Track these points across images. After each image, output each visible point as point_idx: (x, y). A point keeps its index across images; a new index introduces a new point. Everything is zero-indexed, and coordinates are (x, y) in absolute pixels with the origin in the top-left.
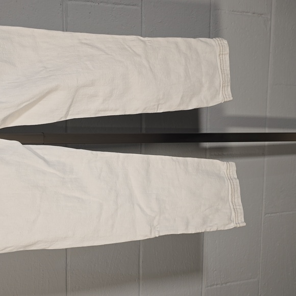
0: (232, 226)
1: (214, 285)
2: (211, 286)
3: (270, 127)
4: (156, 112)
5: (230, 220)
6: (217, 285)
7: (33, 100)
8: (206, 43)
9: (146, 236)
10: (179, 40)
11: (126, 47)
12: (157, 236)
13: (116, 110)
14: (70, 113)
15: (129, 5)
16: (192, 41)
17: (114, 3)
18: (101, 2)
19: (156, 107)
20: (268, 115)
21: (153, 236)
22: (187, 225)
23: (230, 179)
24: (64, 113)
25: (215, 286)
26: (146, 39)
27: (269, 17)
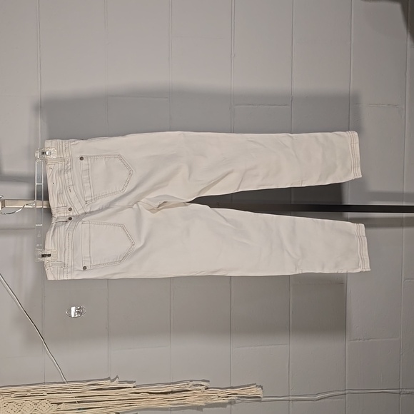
0: (359, 270)
1: (357, 339)
2: (354, 340)
3: (407, 201)
5: (358, 266)
7: (218, 179)
8: (340, 135)
11: (279, 141)
14: (241, 187)
15: (281, 105)
17: (269, 105)
18: (260, 105)
20: (405, 191)
21: (297, 273)
23: (360, 237)
24: (237, 187)
26: (293, 135)
27: (404, 107)
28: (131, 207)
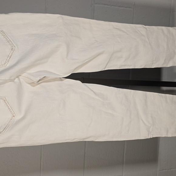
2: (162, 170)
4: (150, 68)
6: (165, 170)
7: (91, 59)
9: (146, 137)
10: (164, 28)
11: (137, 31)
12: (152, 137)
13: (130, 66)
14: (107, 66)
15: (127, 7)
16: (170, 28)
17: (119, 6)
18: (112, 6)
19: (151, 65)
22: (167, 132)
24: (105, 66)
25: (164, 171)
26: (147, 27)
28: (13, 81)
